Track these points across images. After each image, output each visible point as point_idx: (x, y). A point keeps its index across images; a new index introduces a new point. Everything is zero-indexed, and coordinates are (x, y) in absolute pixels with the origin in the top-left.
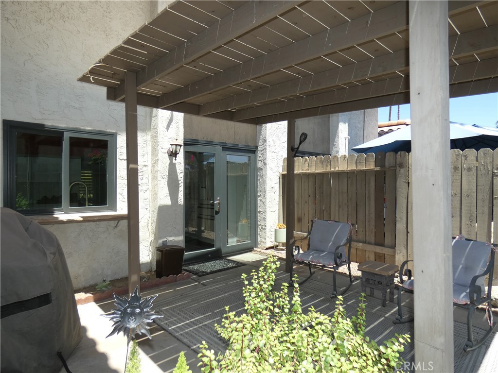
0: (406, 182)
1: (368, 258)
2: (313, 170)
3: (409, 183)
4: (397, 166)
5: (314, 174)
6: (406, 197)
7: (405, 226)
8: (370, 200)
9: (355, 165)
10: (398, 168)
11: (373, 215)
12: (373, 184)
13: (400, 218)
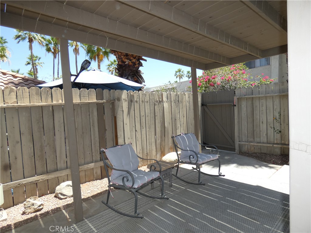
0: (121, 111)
1: (96, 173)
2: (25, 103)
3: (123, 111)
4: (116, 100)
5: (28, 107)
6: (122, 120)
7: (123, 140)
8: (94, 127)
9: (79, 99)
10: (116, 101)
11: (97, 139)
12: (95, 113)
13: (120, 135)
